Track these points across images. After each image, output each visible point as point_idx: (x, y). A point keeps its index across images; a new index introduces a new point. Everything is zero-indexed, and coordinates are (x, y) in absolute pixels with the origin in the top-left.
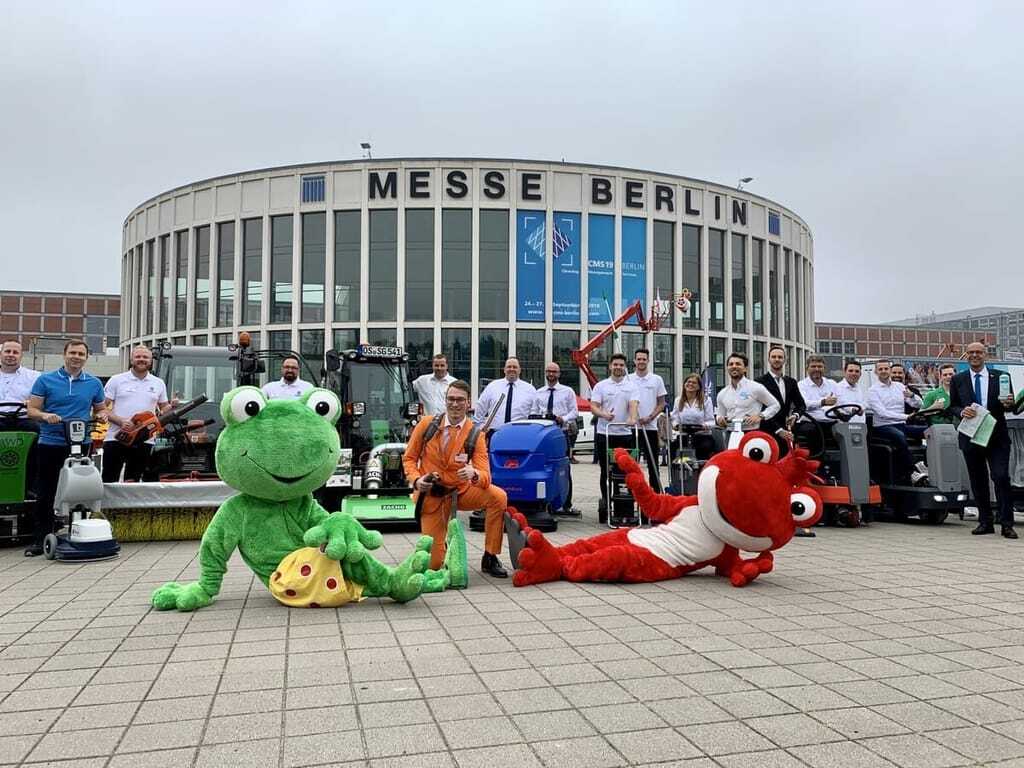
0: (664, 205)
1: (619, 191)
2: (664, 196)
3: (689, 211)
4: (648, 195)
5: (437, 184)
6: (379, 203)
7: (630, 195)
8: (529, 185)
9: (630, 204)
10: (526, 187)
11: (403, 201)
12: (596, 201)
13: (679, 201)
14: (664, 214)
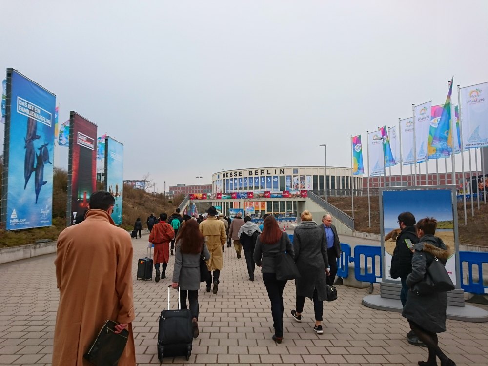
0: (263, 174)
1: (254, 173)
2: (262, 172)
3: (268, 174)
4: (259, 172)
5: (229, 175)
6: (224, 178)
7: (256, 173)
8: (240, 173)
9: (256, 174)
10: (240, 174)
11: (226, 178)
12: (250, 175)
13: (266, 172)
14: (263, 175)
